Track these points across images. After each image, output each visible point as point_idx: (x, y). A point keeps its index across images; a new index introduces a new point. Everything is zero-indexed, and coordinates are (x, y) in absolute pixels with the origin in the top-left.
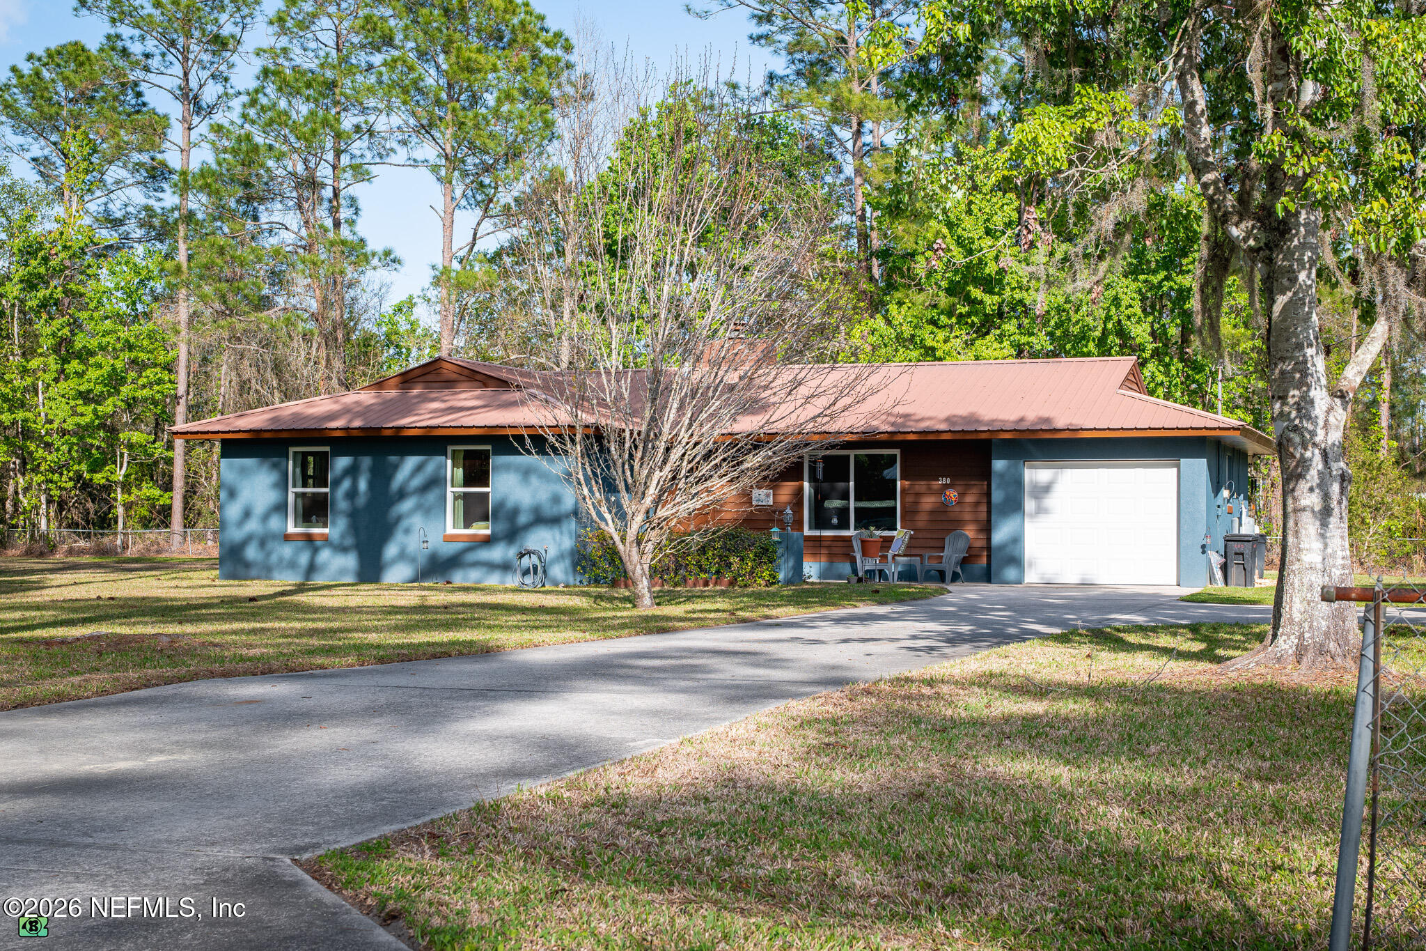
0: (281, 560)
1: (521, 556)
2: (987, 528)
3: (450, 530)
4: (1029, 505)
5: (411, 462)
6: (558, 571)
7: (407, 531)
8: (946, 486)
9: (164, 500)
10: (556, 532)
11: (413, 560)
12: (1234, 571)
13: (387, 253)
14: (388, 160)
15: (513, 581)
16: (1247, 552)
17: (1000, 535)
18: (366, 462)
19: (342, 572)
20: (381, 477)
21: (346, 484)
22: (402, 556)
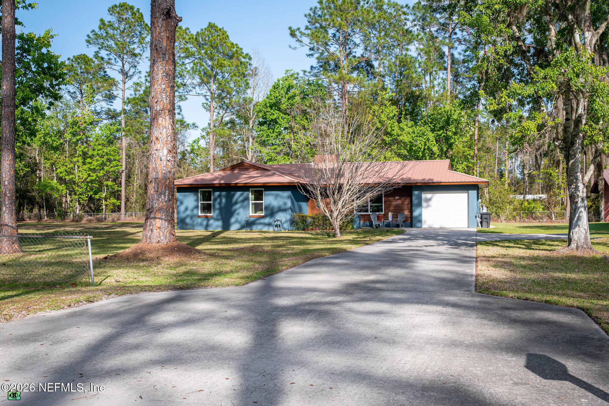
0: (197, 223)
1: (275, 221)
2: (411, 212)
3: (251, 214)
4: (424, 204)
5: (238, 194)
6: (286, 226)
7: (238, 214)
8: (398, 199)
9: (118, 204)
10: (285, 214)
11: (240, 223)
12: (484, 223)
13: (194, 124)
14: (190, 93)
15: (271, 229)
16: (488, 218)
17: (416, 213)
18: (224, 193)
19: (218, 226)
20: (229, 198)
21: (218, 200)
22: (237, 221)
